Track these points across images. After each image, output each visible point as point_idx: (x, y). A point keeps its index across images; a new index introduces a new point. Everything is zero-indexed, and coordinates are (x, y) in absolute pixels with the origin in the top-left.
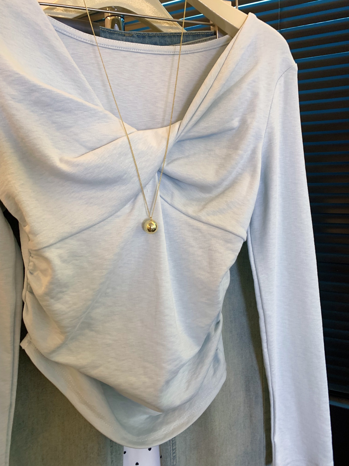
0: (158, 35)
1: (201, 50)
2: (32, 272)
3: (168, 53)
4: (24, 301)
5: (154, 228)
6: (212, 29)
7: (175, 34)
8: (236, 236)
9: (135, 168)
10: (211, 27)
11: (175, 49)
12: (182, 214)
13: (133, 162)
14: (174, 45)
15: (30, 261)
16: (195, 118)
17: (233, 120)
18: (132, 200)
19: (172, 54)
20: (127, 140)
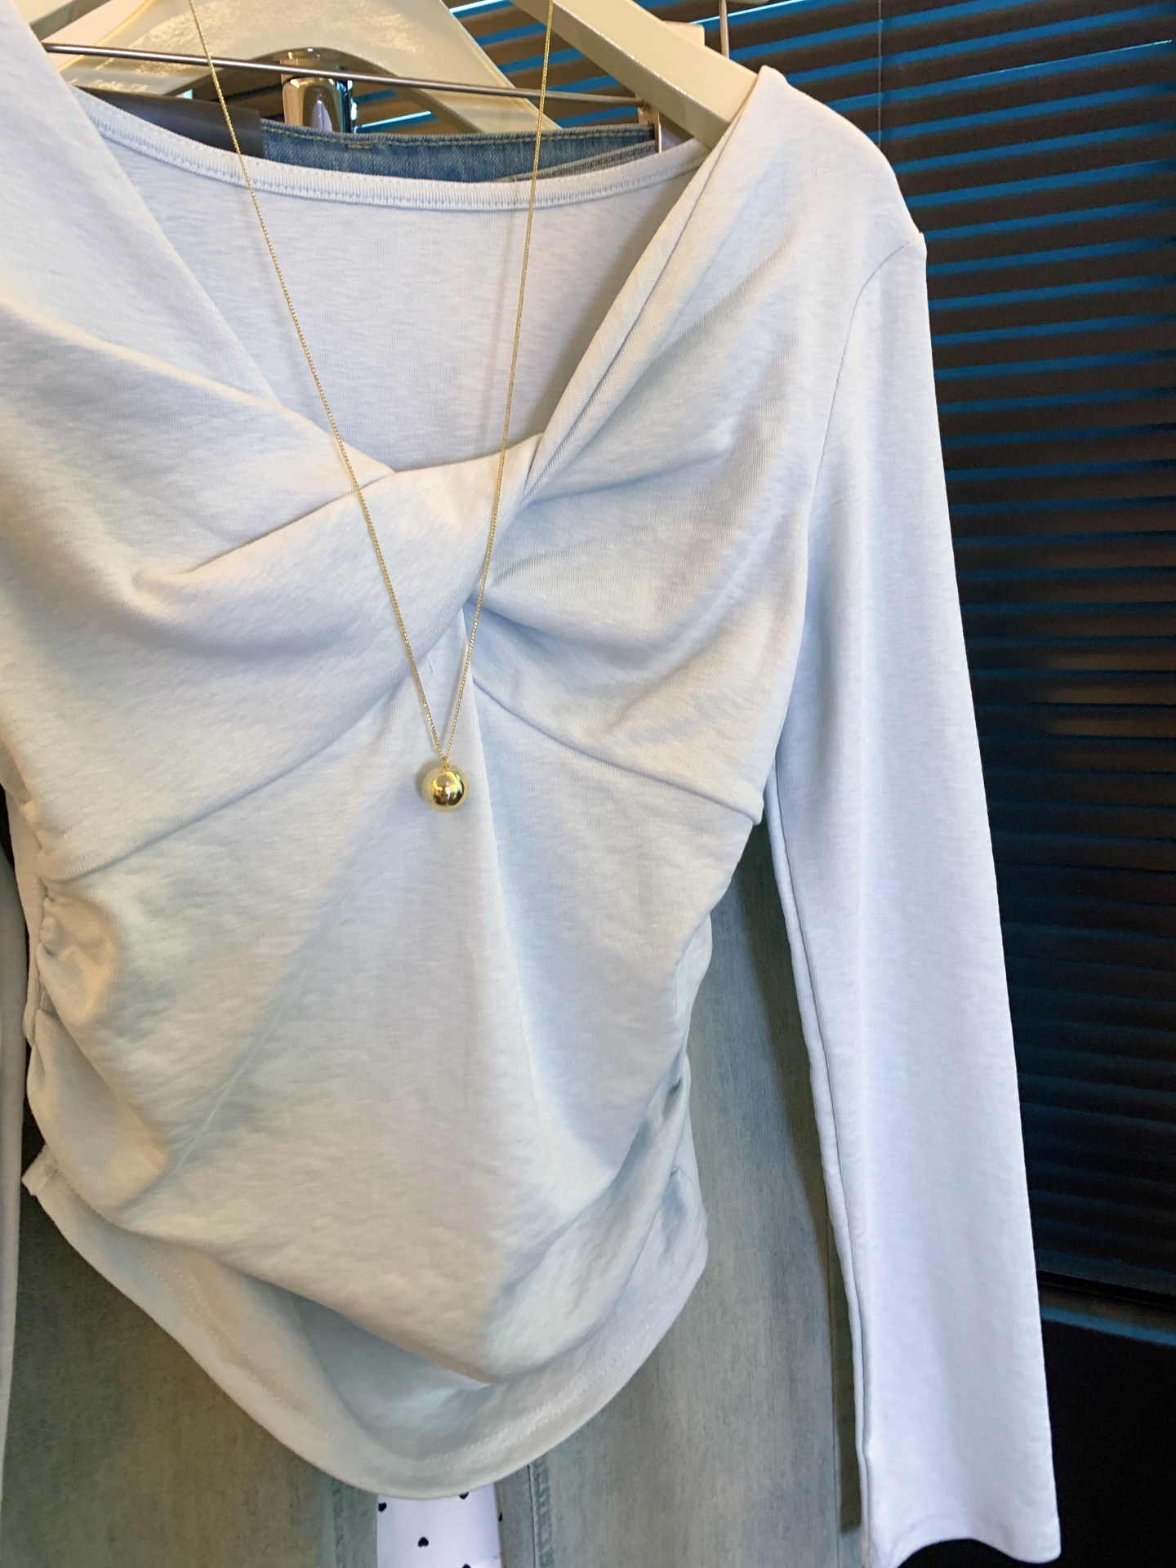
0: (461, 143)
1: (604, 194)
2: (50, 947)
3: (493, 207)
4: (31, 1044)
5: (456, 791)
6: (643, 119)
7: (518, 137)
8: (729, 811)
9: (386, 601)
10: (640, 112)
11: (517, 192)
12: (550, 740)
13: (381, 579)
14: (515, 177)
15: (43, 914)
16: (586, 428)
17: (711, 426)
18: (380, 703)
19: (507, 208)
20: (358, 505)
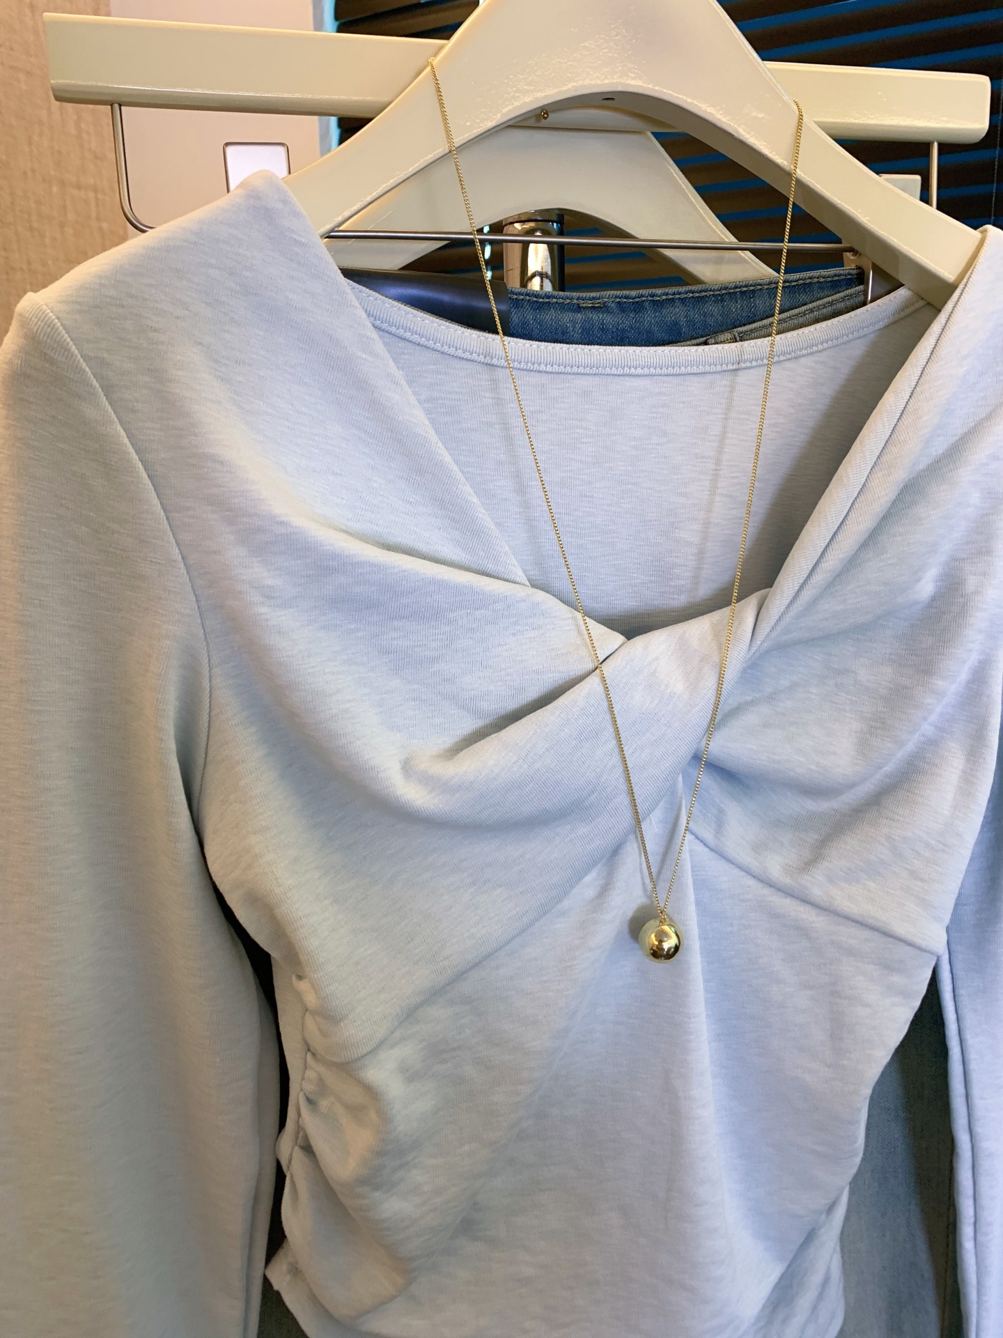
0: (683, 296)
1: (820, 347)
2: (311, 1096)
3: (719, 368)
4: (285, 1170)
5: (672, 944)
9: (620, 769)
10: (848, 256)
11: (742, 352)
12: (749, 877)
13: (616, 750)
15: (306, 1067)
19: (731, 368)
20: (601, 686)
